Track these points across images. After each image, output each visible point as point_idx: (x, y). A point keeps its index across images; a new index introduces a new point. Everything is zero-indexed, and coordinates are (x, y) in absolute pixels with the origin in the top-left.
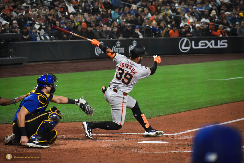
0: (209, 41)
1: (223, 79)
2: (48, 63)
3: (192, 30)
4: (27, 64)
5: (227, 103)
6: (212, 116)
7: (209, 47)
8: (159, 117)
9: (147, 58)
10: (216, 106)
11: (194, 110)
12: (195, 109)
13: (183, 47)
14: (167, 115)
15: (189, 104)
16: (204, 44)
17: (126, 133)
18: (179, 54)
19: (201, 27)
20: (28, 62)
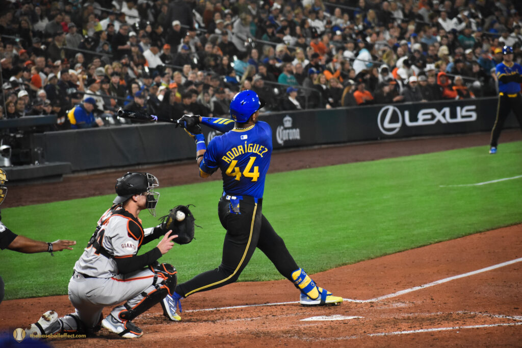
0: (439, 110)
1: (469, 185)
2: (113, 170)
3: (402, 89)
4: (72, 175)
5: (480, 232)
6: (449, 259)
7: (439, 122)
8: (343, 267)
9: (315, 150)
10: (458, 239)
11: (413, 250)
12: (415, 248)
13: (387, 125)
14: (358, 262)
15: (402, 238)
16: (429, 117)
17: (277, 302)
18: (379, 138)
19: (421, 83)
20: (74, 172)
